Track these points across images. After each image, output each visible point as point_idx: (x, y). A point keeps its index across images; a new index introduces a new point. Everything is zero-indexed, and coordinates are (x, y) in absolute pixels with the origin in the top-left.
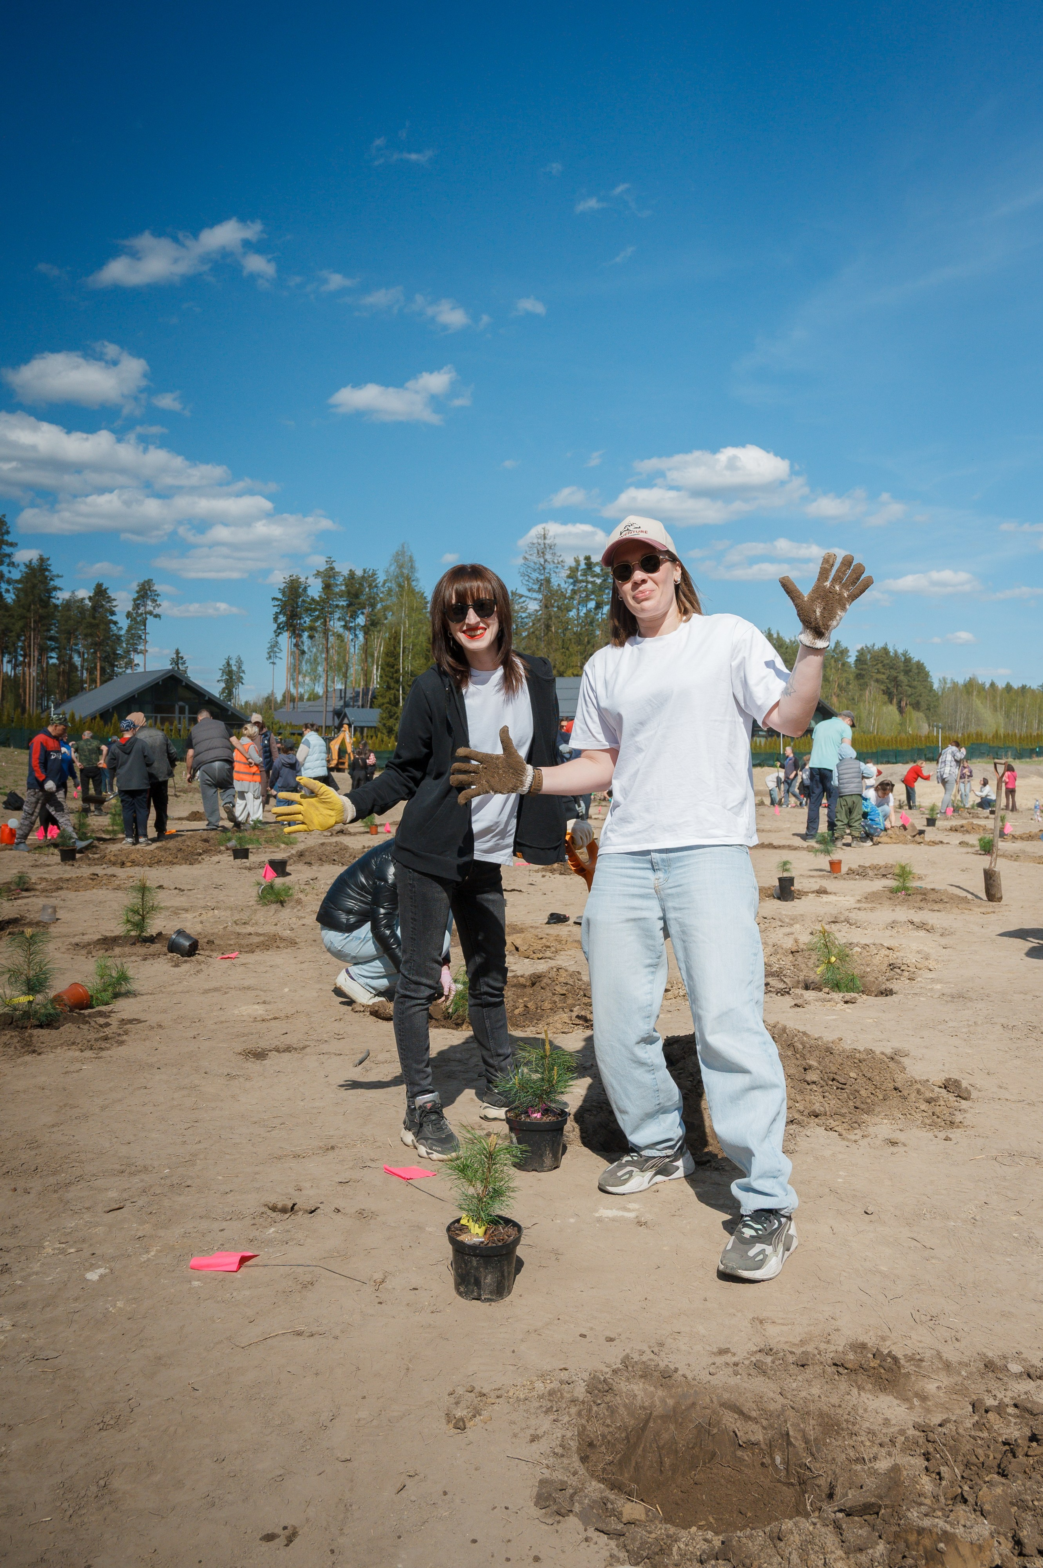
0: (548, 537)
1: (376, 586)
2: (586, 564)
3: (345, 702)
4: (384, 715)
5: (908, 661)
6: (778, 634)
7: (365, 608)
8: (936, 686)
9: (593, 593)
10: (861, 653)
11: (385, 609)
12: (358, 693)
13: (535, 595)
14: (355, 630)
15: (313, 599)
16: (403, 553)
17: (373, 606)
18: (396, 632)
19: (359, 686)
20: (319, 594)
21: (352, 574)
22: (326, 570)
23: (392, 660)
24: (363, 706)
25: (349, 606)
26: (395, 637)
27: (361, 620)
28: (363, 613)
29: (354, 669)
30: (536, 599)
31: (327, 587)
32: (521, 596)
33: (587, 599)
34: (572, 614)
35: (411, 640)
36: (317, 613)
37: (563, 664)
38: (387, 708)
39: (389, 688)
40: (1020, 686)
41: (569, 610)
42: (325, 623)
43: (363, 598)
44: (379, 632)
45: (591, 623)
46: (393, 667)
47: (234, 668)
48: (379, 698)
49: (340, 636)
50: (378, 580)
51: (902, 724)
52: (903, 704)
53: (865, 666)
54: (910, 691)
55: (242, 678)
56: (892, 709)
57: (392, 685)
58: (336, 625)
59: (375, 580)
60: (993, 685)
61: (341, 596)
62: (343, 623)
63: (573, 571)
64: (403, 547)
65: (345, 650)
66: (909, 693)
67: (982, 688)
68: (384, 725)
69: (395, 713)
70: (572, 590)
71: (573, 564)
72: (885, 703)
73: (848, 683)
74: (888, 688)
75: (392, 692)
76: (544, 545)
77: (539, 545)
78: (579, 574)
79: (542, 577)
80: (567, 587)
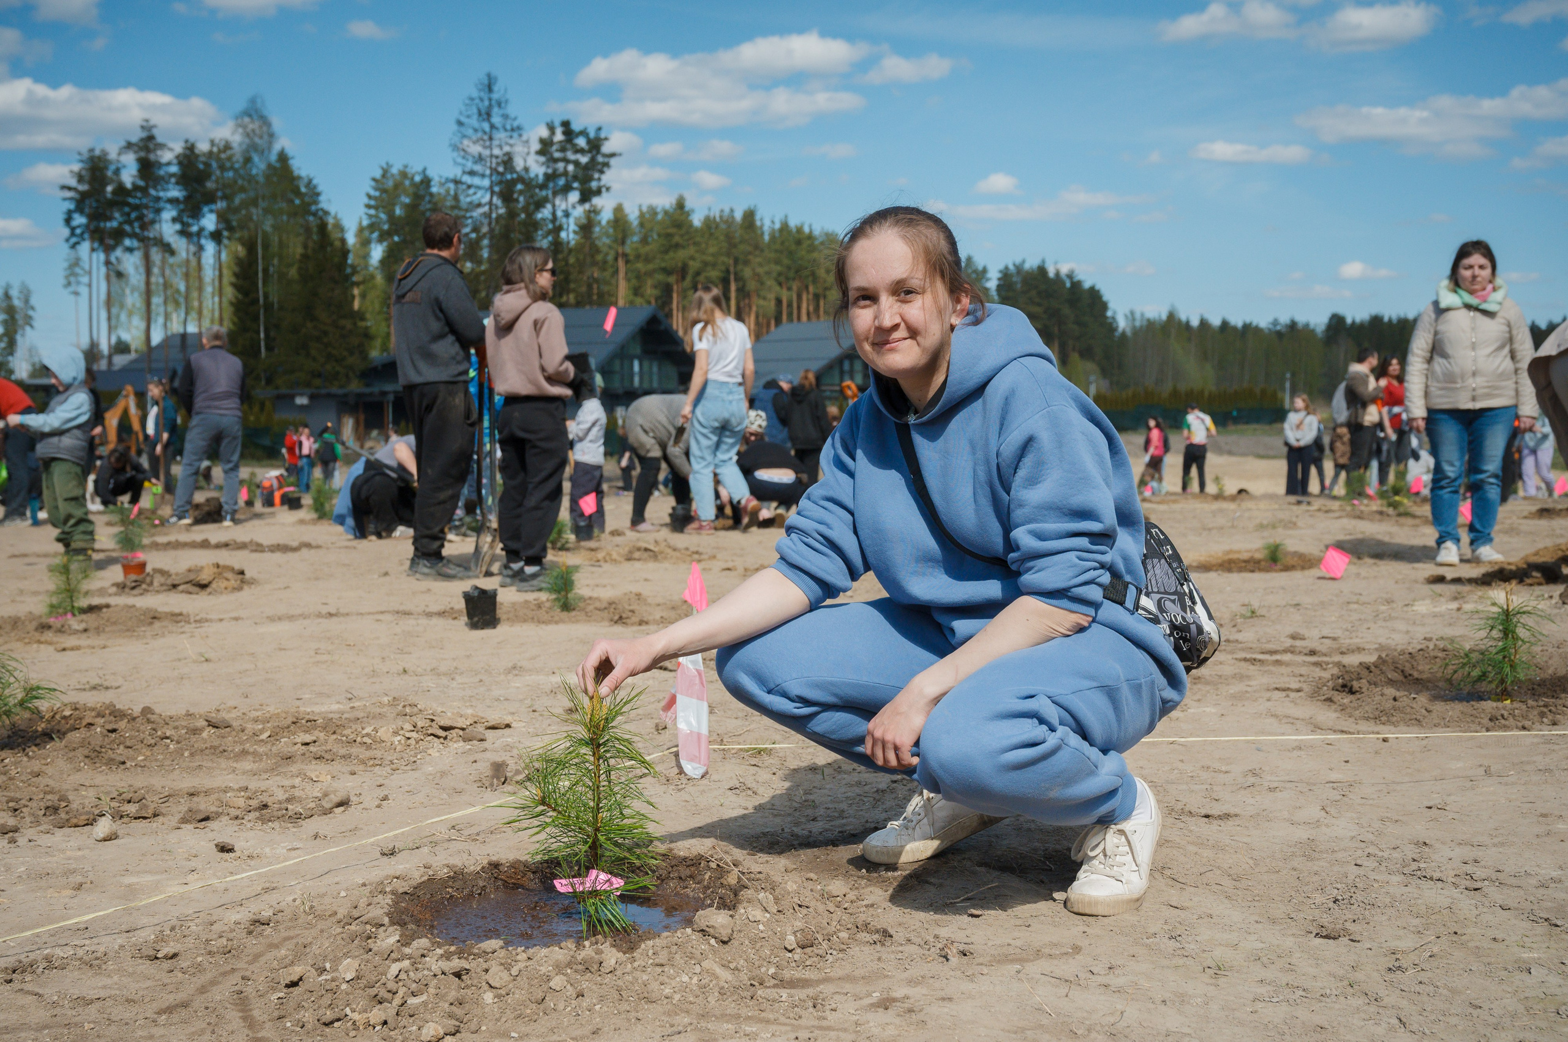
0: (495, 88)
2: (564, 133)
5: (1076, 285)
7: (215, 201)
8: (1122, 324)
9: (576, 178)
10: (1006, 273)
13: (484, 181)
20: (135, 179)
21: (190, 146)
22: (142, 140)
25: (187, 198)
27: (209, 221)
30: (479, 187)
31: (147, 167)
33: (566, 190)
34: (546, 211)
41: (538, 206)
42: (146, 227)
43: (210, 185)
47: (17, 302)
54: (1078, 330)
55: (30, 318)
58: (167, 227)
60: (1203, 322)
61: (172, 183)
62: (178, 227)
63: (546, 143)
64: (253, 101)
66: (1077, 333)
67: (1185, 329)
70: (546, 174)
71: (543, 132)
74: (1046, 325)
76: (490, 100)
77: (482, 100)
78: (554, 148)
79: (487, 152)
80: (537, 169)
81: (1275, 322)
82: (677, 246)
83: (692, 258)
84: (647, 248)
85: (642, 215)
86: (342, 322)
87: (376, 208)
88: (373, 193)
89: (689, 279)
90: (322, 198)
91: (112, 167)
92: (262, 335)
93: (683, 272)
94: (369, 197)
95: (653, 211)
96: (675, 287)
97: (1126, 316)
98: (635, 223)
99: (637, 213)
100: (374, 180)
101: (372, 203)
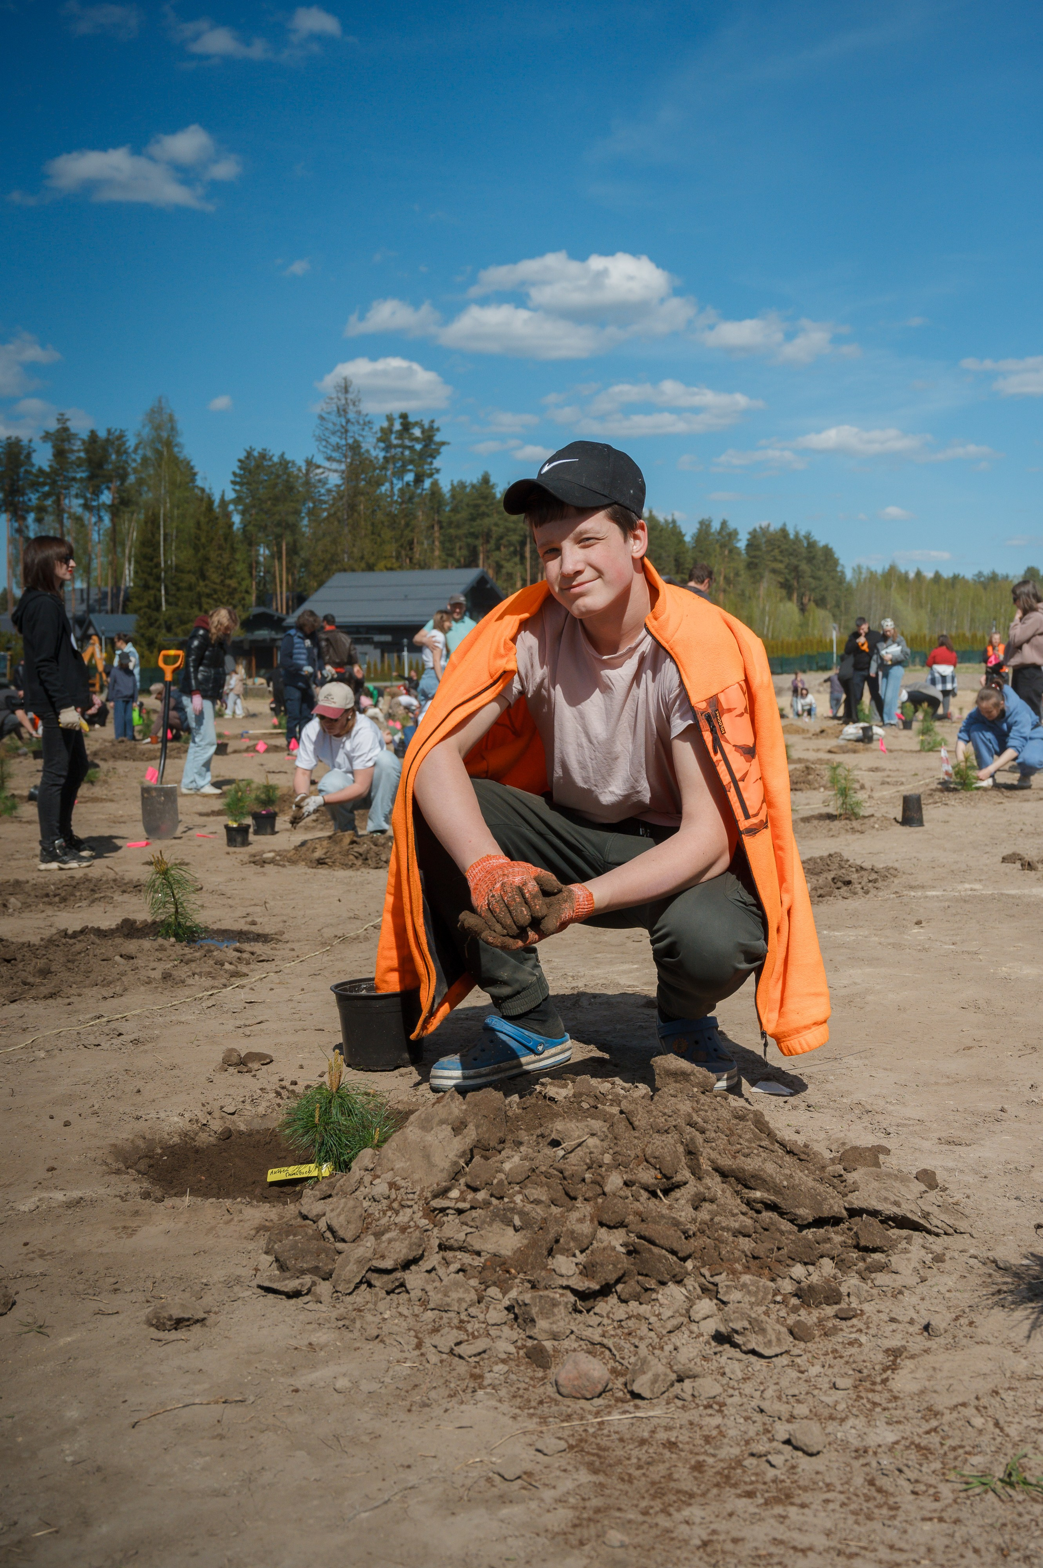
0: (351, 390)
1: (126, 452)
2: (402, 424)
3: (88, 606)
4: (142, 623)
5: (812, 545)
6: (651, 512)
7: (111, 481)
8: (849, 575)
9: (411, 462)
10: (754, 535)
11: (140, 482)
12: (105, 595)
13: (335, 466)
14: (99, 510)
15: (41, 470)
16: (161, 409)
17: (123, 477)
18: (153, 514)
19: (106, 585)
20: (48, 463)
21: (93, 435)
22: (58, 431)
23: (149, 550)
24: (112, 611)
25: (91, 478)
26: (153, 522)
27: (106, 497)
28: (108, 488)
29: (98, 563)
30: (336, 471)
31: (60, 454)
32: (319, 467)
33: (402, 471)
34: (385, 488)
35: (174, 525)
36: (47, 488)
37: (373, 553)
38: (145, 613)
39: (146, 587)
40: (951, 575)
41: (379, 484)
42: (58, 502)
43: (109, 467)
44: (132, 513)
45: (411, 499)
46: (151, 560)
48: (135, 601)
49: (78, 519)
50: (128, 444)
51: (804, 625)
52: (805, 600)
53: (758, 553)
54: (813, 583)
56: (791, 608)
57: (152, 583)
58: (74, 504)
59: (124, 443)
60: (918, 574)
61: (79, 466)
62: (81, 501)
63: (385, 434)
64: (160, 402)
65: (86, 535)
66: (813, 586)
67: (903, 579)
68: (143, 635)
69: (156, 620)
70: (385, 458)
71: (385, 424)
72: (781, 600)
73: (737, 574)
74: (787, 580)
75: (152, 592)
76: (346, 399)
77: (339, 399)
78: (393, 436)
79: (343, 442)
80: (378, 454)
81: (980, 574)
82: (484, 515)
83: (496, 525)
84: (459, 516)
85: (453, 489)
86: (228, 582)
87: (241, 484)
88: (238, 471)
89: (493, 542)
90: (198, 477)
91: (25, 452)
92: (163, 592)
93: (488, 536)
94: (234, 474)
95: (462, 485)
96: (481, 548)
97: (854, 569)
98: (448, 495)
99: (449, 487)
100: (240, 461)
101: (238, 480)
